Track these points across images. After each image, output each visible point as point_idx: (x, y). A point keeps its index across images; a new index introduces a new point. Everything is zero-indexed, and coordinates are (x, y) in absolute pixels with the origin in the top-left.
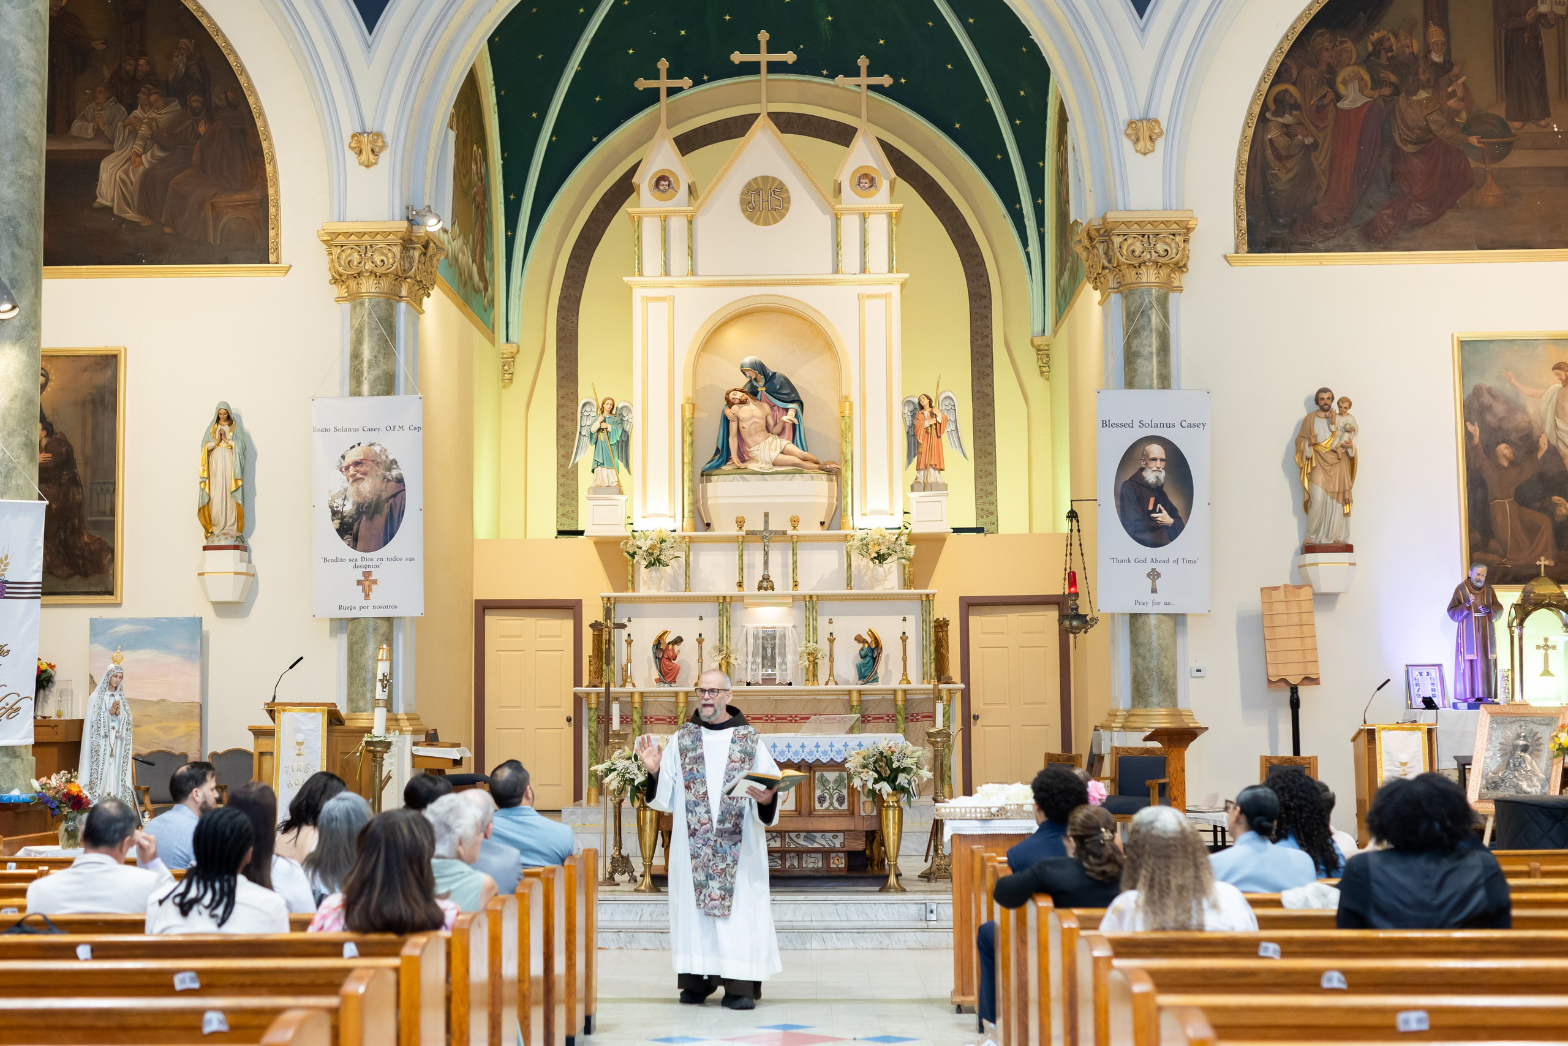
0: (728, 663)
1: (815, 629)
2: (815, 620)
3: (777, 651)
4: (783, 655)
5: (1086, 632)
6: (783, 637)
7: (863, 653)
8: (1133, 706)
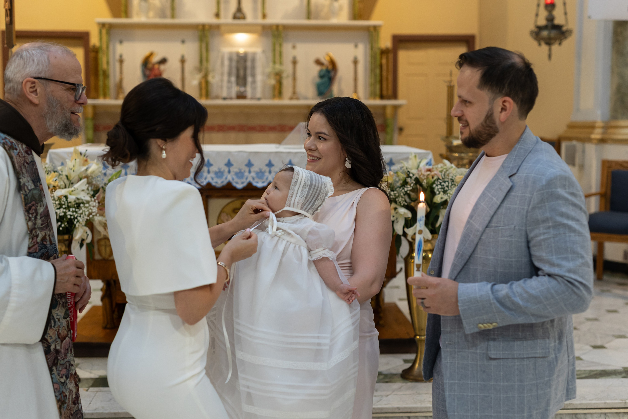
0: (207, 83)
1: (281, 54)
2: (281, 45)
3: (249, 72)
4: (253, 75)
5: (560, 44)
6: (253, 60)
7: (322, 74)
8: (614, 117)
